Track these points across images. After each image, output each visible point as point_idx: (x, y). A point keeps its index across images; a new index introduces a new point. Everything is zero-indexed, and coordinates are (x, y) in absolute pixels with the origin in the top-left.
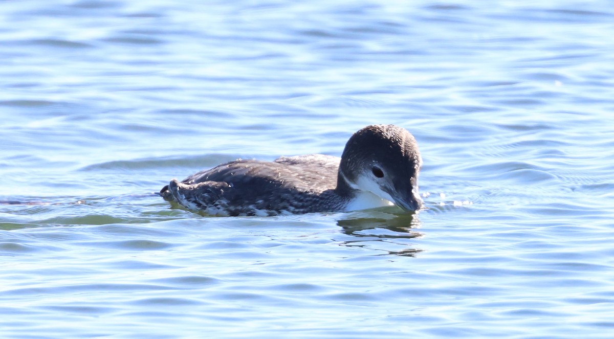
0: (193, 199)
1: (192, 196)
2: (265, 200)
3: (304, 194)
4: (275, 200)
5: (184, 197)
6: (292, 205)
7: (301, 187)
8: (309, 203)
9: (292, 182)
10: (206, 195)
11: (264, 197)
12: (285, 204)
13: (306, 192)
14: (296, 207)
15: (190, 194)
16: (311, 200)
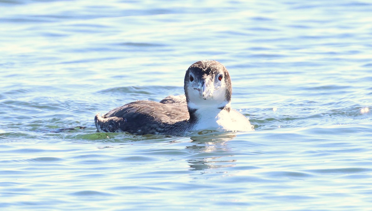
0: (104, 129)
1: (104, 126)
2: (142, 130)
3: (166, 124)
4: (148, 129)
5: (100, 127)
6: (157, 131)
7: (165, 120)
8: (168, 129)
9: (160, 117)
10: (110, 126)
11: (142, 128)
12: (153, 131)
13: (167, 123)
14: (160, 132)
15: (102, 125)
16: (169, 127)
